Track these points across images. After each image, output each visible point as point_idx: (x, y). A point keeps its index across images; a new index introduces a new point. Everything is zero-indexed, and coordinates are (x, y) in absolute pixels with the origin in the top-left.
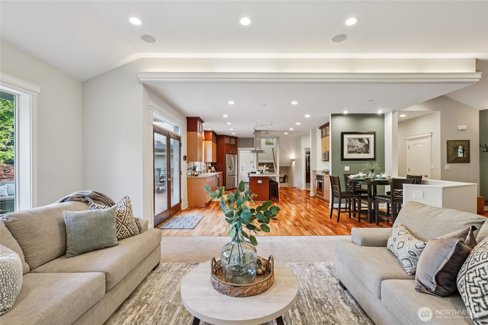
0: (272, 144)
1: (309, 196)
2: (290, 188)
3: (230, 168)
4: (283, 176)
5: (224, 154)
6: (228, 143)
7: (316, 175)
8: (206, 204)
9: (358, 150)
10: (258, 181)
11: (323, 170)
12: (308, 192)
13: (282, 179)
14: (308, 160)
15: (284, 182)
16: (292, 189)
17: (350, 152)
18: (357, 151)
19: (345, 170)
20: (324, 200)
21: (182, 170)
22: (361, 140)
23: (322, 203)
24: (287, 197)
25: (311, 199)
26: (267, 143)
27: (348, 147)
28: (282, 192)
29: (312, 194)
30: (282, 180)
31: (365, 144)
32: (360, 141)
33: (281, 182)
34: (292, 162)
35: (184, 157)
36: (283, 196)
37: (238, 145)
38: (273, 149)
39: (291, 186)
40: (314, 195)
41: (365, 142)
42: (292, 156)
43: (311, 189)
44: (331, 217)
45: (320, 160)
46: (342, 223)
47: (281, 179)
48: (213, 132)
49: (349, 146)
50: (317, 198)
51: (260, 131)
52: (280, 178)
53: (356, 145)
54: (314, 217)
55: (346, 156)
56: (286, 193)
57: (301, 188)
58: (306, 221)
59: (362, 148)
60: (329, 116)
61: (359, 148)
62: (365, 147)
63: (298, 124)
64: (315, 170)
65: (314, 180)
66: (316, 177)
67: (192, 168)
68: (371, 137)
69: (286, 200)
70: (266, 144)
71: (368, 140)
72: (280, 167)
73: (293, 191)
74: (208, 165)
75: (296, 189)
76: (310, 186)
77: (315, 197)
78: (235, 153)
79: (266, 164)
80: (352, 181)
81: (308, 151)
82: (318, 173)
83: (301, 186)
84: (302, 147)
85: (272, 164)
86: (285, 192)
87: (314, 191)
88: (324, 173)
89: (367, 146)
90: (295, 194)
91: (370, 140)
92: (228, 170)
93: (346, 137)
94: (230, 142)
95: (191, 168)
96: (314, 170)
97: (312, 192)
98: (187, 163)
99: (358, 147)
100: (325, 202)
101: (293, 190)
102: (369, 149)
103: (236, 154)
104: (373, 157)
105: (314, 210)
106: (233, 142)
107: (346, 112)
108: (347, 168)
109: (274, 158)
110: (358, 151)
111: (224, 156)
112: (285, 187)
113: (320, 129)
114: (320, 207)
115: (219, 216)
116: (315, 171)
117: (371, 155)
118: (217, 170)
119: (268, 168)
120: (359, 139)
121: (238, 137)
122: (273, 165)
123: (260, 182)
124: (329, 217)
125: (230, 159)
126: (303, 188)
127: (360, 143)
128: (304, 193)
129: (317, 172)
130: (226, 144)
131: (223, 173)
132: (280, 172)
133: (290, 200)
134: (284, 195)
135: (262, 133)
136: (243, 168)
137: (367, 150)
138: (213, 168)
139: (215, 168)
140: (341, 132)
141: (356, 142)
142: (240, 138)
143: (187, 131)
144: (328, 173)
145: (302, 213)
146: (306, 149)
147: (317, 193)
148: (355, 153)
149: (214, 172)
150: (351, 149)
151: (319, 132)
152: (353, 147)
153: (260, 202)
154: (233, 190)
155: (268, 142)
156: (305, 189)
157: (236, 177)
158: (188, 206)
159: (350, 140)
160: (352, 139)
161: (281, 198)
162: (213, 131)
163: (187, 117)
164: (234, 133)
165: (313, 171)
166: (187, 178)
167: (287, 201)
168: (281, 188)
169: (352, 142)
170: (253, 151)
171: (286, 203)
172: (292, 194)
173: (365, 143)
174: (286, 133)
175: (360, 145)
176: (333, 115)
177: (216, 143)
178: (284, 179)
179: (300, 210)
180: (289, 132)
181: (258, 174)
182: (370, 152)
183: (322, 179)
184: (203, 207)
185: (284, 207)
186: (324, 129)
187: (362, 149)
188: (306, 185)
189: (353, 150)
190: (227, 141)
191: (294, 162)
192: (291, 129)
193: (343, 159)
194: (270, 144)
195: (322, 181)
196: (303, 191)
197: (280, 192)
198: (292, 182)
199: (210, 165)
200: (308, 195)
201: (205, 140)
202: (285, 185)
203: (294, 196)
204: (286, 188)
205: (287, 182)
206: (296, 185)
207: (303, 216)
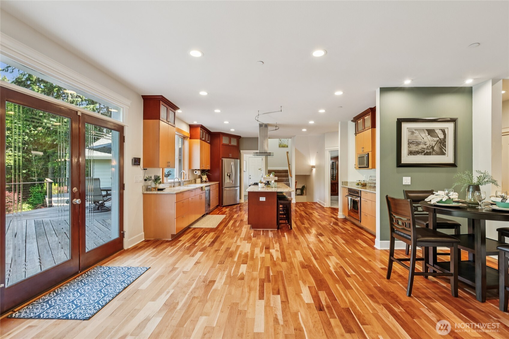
0: (287, 147)
1: (337, 219)
2: (309, 203)
3: (230, 176)
4: (300, 186)
5: (221, 157)
6: (227, 143)
7: (348, 188)
8: (173, 236)
9: (427, 149)
10: (261, 198)
11: (358, 182)
12: (335, 210)
13: (300, 190)
14: (334, 167)
15: (302, 194)
16: (312, 205)
17: (411, 153)
18: (424, 151)
19: (404, 184)
20: (362, 228)
21: (126, 182)
22: (431, 132)
23: (359, 235)
24: (305, 221)
25: (340, 224)
26: (281, 146)
27: (409, 143)
28: (298, 210)
29: (341, 215)
30: (299, 192)
31: (438, 139)
32: (429, 134)
33: (298, 195)
34: (312, 170)
35: (132, 160)
36: (300, 219)
37: (241, 147)
38: (288, 152)
39: (310, 202)
40: (344, 217)
41: (439, 135)
42: (312, 161)
43: (340, 206)
44: (389, 277)
45: (354, 166)
46: (418, 297)
47: (298, 190)
48: (202, 127)
49: (411, 143)
50: (348, 223)
51: (266, 126)
52: (296, 189)
53: (423, 141)
54: (354, 273)
55: (406, 159)
56: (303, 213)
57: (324, 205)
58: (342, 289)
59: (434, 145)
60: (375, 92)
61: (428, 145)
62: (439, 145)
63: (322, 111)
64: (346, 181)
65: (345, 195)
66: (347, 191)
67: (153, 178)
68: (450, 126)
69: (303, 225)
70: (279, 147)
71: (443, 131)
72: (296, 176)
73: (313, 209)
74: (196, 172)
75: (317, 205)
76: (338, 201)
77: (345, 220)
78: (237, 156)
79: (273, 173)
80: (435, 209)
81: (335, 155)
82: (349, 186)
83: (324, 202)
84: (326, 149)
85: (286, 171)
86: (303, 211)
87: (344, 211)
88: (359, 186)
89: (443, 142)
90: (316, 214)
91: (446, 132)
92: (227, 181)
93: (405, 126)
94: (230, 142)
95: (151, 177)
96: (344, 181)
97: (342, 213)
98: (144, 169)
99: (426, 145)
100: (365, 233)
101: (313, 207)
102: (445, 147)
103: (237, 159)
104: (451, 161)
105: (350, 252)
106: (234, 143)
107: (407, 83)
108: (407, 180)
109: (289, 165)
110: (426, 152)
111: (221, 160)
112: (302, 203)
113: (354, 122)
114: (359, 244)
115: (177, 268)
116: (346, 183)
117: (448, 158)
118: (210, 179)
119: (276, 178)
120: (428, 130)
121: (242, 136)
122: (288, 173)
123: (263, 199)
124: (385, 274)
125: (229, 164)
126: (327, 204)
127: (429, 137)
128: (329, 213)
129: (349, 184)
130: (223, 145)
131: (219, 184)
132: (296, 182)
133: (309, 226)
134: (301, 216)
135: (269, 128)
136: (250, 177)
137: (441, 149)
138: (205, 178)
139: (207, 177)
140: (397, 119)
141: (423, 135)
142: (243, 138)
143: (144, 119)
144: (365, 186)
145: (329, 259)
146: (331, 152)
147: (349, 215)
148: (422, 155)
149: (206, 182)
150: (414, 148)
151: (352, 126)
152: (418, 144)
153: (263, 231)
154: (232, 207)
155: (282, 144)
156: (330, 206)
157: (238, 188)
158: (144, 239)
159: (413, 133)
160: (415, 130)
161: (295, 223)
162: (202, 125)
163: (142, 96)
164: (232, 130)
165: (342, 182)
166: (144, 194)
167: (305, 228)
168: (297, 203)
169: (415, 135)
170: (256, 153)
171: (303, 234)
172: (311, 214)
173: (439, 137)
174: (304, 130)
175: (429, 140)
176: (383, 90)
177: (210, 143)
178: (302, 191)
179: (326, 253)
180: (309, 127)
181: (260, 188)
182: (446, 153)
183: (357, 195)
184: (167, 241)
185: (299, 243)
186: (360, 121)
187: (433, 147)
188: (331, 200)
189: (417, 150)
190: (225, 141)
191: (314, 170)
192: (312, 122)
193: (400, 165)
194: (284, 147)
195: (359, 199)
196: (328, 209)
197: (296, 211)
198: (311, 195)
199: (198, 173)
200: (335, 216)
201: (190, 138)
202: (303, 199)
203: (315, 219)
204: (304, 204)
205: (306, 195)
206: (317, 200)
207: (333, 271)
